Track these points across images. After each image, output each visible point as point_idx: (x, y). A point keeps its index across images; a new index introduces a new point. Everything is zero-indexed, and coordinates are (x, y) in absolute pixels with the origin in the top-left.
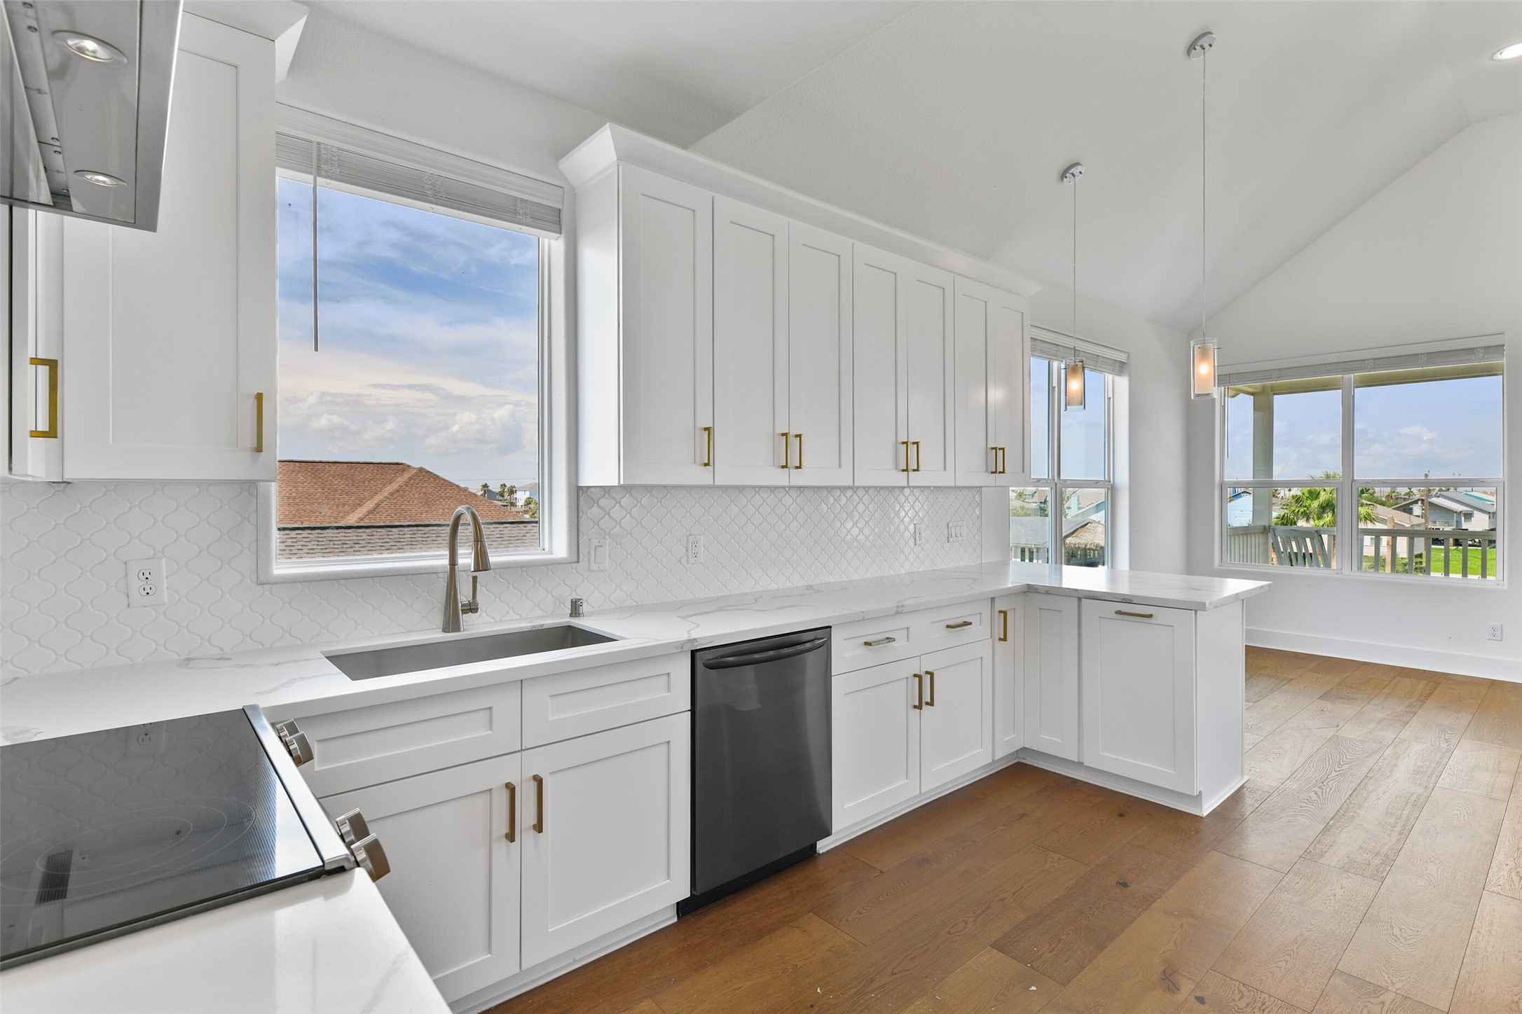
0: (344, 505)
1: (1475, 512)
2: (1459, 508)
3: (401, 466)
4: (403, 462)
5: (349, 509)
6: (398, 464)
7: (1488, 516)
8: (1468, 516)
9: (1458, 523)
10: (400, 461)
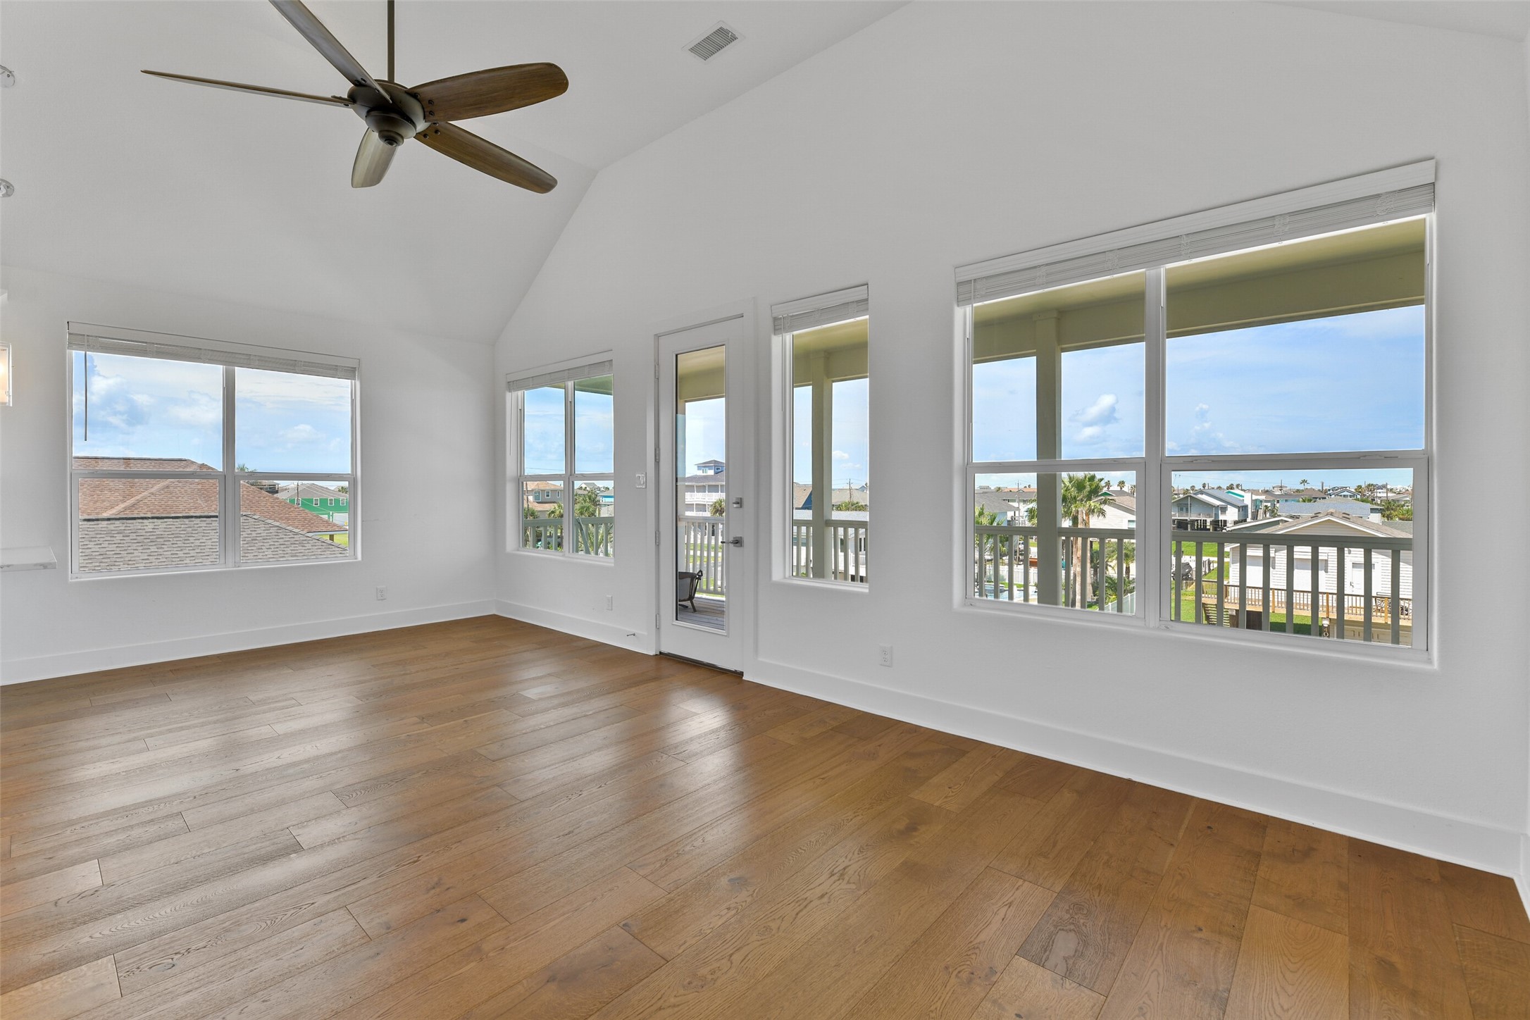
0: (104, 501)
1: (1229, 506)
2: (1217, 503)
3: (184, 462)
4: (187, 458)
5: (108, 505)
6: (181, 460)
7: (1237, 510)
8: (1224, 510)
9: (1217, 515)
10: (183, 458)
